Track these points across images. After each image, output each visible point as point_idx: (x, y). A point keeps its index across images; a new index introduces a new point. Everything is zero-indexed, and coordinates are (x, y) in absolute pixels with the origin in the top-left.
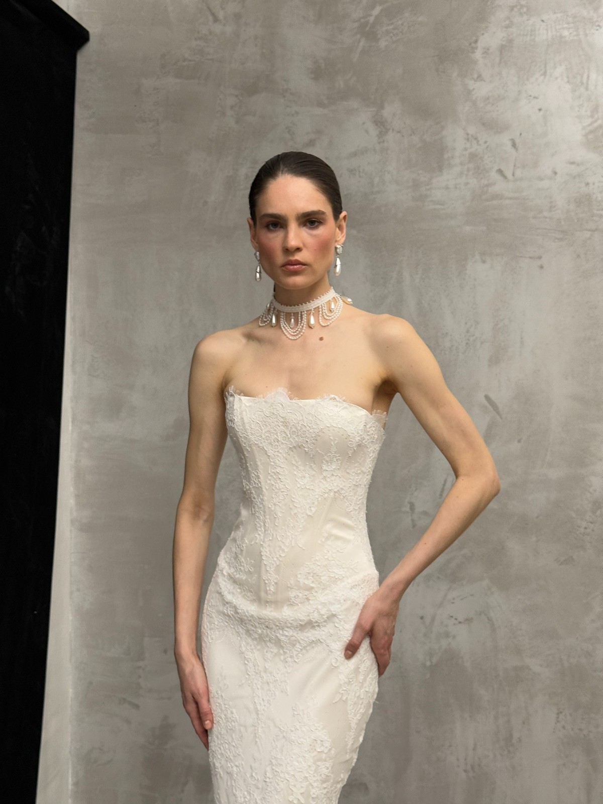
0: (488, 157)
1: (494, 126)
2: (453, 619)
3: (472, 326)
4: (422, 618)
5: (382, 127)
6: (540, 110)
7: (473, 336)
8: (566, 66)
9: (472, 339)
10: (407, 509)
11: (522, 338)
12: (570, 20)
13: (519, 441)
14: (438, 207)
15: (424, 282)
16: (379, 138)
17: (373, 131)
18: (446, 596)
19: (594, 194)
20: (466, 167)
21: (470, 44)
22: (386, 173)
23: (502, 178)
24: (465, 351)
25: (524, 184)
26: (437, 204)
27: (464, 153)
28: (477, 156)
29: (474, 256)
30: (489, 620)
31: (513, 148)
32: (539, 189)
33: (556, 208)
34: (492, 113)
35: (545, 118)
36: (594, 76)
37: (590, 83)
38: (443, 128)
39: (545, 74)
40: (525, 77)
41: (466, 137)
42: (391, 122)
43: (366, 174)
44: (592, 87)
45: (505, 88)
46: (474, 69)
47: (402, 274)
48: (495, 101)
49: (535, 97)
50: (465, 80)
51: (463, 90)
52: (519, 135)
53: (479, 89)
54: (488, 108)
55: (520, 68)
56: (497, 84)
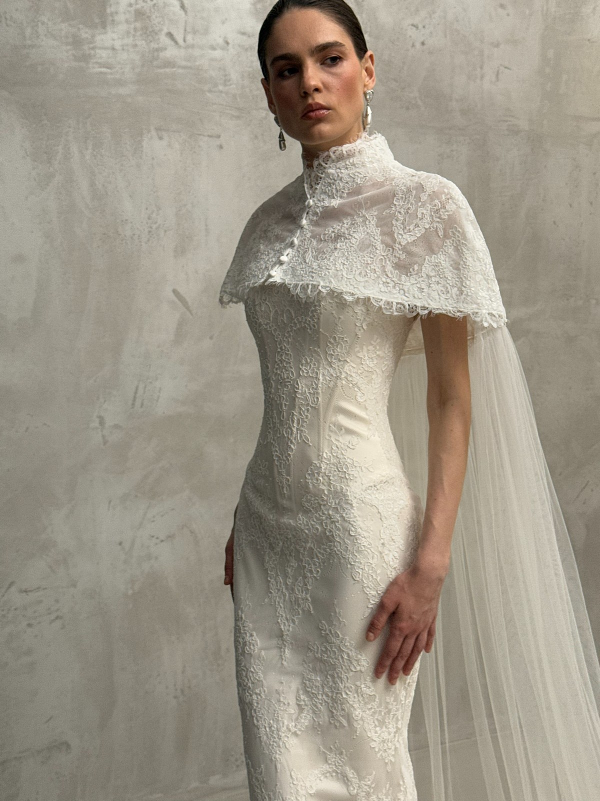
0: (156, 17)
2: (154, 539)
3: (153, 211)
4: (120, 544)
7: (156, 223)
9: (154, 226)
10: (96, 424)
11: (206, 225)
13: (211, 338)
14: (104, 70)
15: (95, 159)
18: (145, 515)
20: (132, 26)
22: (40, 24)
23: (173, 43)
24: (148, 241)
25: (197, 52)
26: (104, 67)
27: (129, 9)
28: (144, 15)
29: (149, 131)
30: (192, 532)
31: (182, 10)
32: (212, 60)
33: (231, 82)
43: (14, 23)
47: (69, 148)
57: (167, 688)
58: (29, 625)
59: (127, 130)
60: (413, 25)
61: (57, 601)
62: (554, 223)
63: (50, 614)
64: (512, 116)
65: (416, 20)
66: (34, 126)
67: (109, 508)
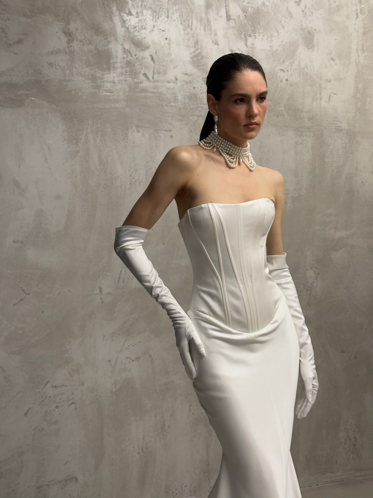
0: (138, 65)
1: (139, 45)
2: (128, 359)
3: (133, 172)
4: (109, 361)
5: (69, 37)
6: (166, 39)
7: (134, 178)
8: (179, 14)
9: (133, 180)
10: (97, 291)
13: (163, 244)
14: (108, 94)
15: (102, 143)
16: (68, 44)
17: (64, 39)
18: (124, 345)
19: (198, 94)
20: (125, 70)
22: (74, 68)
23: (146, 79)
24: (130, 188)
25: (160, 84)
26: (108, 92)
27: (123, 60)
28: (131, 64)
29: (132, 128)
30: (150, 356)
31: (152, 61)
32: (168, 88)
33: (178, 101)
34: (138, 37)
35: (169, 44)
36: (195, 22)
37: (193, 26)
38: (109, 42)
39: (168, 17)
40: (157, 17)
41: (124, 50)
42: (76, 34)
43: (60, 67)
44: (194, 29)
45: (145, 22)
46: (126, 7)
47: (88, 137)
48: (140, 30)
49: (163, 31)
50: (121, 13)
51: (120, 19)
52: (155, 53)
53: (130, 20)
54: (136, 33)
55: (154, 11)
56: (140, 19)
57: (134, 447)
58: (57, 407)
59: (120, 127)
61: (73, 393)
62: (362, 182)
63: (68, 400)
64: (338, 121)
65: (283, 67)
66: (69, 124)
67: (103, 340)
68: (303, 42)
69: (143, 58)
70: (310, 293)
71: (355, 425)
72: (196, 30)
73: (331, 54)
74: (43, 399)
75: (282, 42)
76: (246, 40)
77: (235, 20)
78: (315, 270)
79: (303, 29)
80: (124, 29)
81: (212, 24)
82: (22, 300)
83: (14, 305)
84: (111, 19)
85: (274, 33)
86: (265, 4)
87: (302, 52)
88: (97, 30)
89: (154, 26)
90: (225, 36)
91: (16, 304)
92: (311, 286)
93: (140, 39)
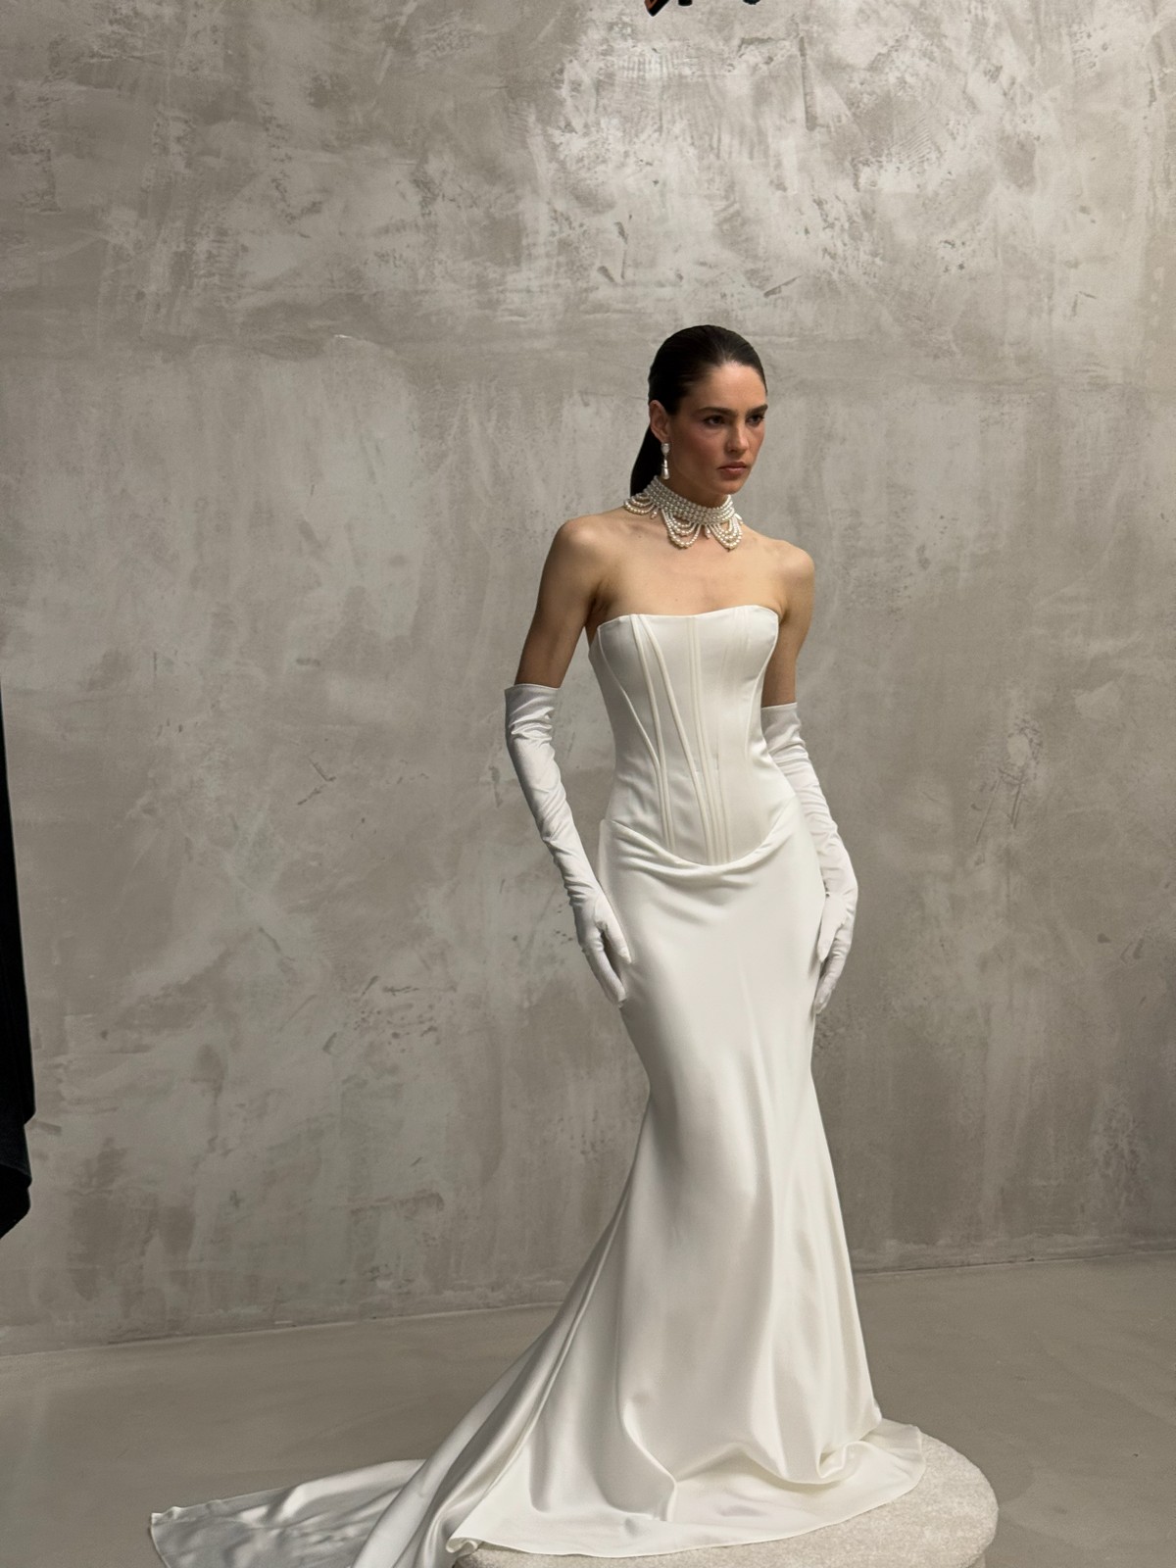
0: (586, 248)
1: (589, 200)
2: (559, 935)
3: (573, 500)
4: (515, 939)
5: (426, 190)
6: (656, 182)
8: (689, 120)
10: (487, 777)
12: (692, 52)
14: (515, 318)
15: (500, 432)
16: (423, 207)
17: (414, 197)
18: (549, 902)
20: (554, 261)
21: (553, 74)
22: (436, 264)
23: (606, 280)
25: (638, 291)
26: (515, 315)
27: (551, 238)
28: (570, 245)
29: (571, 396)
31: (621, 237)
32: (659, 300)
34: (588, 182)
35: (662, 194)
36: (726, 139)
37: (721, 147)
38: (518, 198)
39: (660, 129)
40: (633, 131)
41: (553, 214)
42: (440, 185)
43: (405, 263)
44: (724, 155)
45: (606, 146)
46: (560, 113)
47: (467, 420)
48: (592, 164)
49: (648, 164)
50: (548, 128)
51: (545, 143)
52: (628, 217)
53: (568, 144)
54: (583, 174)
55: (625, 117)
56: (593, 138)
57: (572, 1138)
58: (395, 1035)
59: (542, 395)
60: (946, 242)
61: (431, 1007)
62: (1162, 515)
63: (421, 1022)
64: (1095, 364)
65: (952, 235)
66: (425, 392)
67: (501, 891)
68: (1006, 171)
69: (599, 231)
70: (1018, 793)
71: (1134, 1121)
72: (730, 157)
73: (1078, 196)
74: (363, 1016)
75: (950, 173)
76: (856, 175)
77: (828, 127)
78: (1030, 736)
79: (1004, 139)
80: (554, 165)
81: (770, 140)
82: (318, 792)
83: (300, 803)
84: (524, 145)
85: (928, 153)
86: (906, 83)
87: (1003, 197)
88: (490, 170)
89: (626, 154)
90: (803, 167)
91: (305, 801)
92: (1020, 774)
93: (592, 187)
